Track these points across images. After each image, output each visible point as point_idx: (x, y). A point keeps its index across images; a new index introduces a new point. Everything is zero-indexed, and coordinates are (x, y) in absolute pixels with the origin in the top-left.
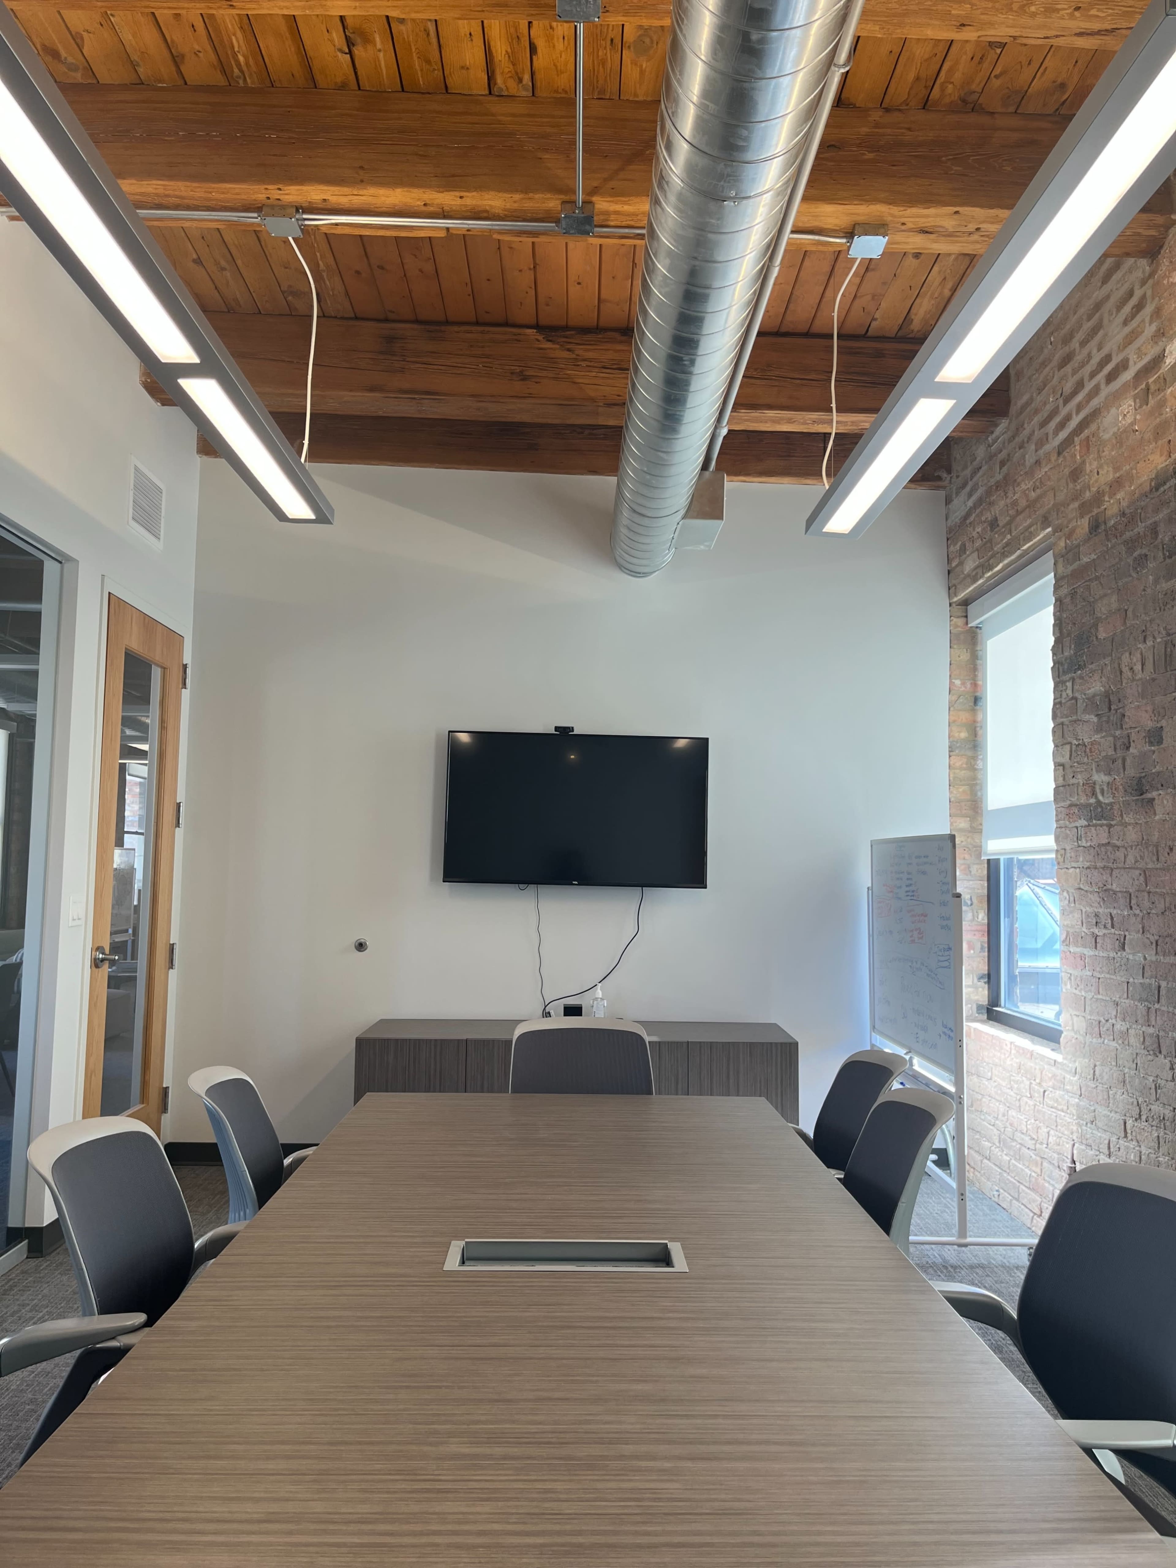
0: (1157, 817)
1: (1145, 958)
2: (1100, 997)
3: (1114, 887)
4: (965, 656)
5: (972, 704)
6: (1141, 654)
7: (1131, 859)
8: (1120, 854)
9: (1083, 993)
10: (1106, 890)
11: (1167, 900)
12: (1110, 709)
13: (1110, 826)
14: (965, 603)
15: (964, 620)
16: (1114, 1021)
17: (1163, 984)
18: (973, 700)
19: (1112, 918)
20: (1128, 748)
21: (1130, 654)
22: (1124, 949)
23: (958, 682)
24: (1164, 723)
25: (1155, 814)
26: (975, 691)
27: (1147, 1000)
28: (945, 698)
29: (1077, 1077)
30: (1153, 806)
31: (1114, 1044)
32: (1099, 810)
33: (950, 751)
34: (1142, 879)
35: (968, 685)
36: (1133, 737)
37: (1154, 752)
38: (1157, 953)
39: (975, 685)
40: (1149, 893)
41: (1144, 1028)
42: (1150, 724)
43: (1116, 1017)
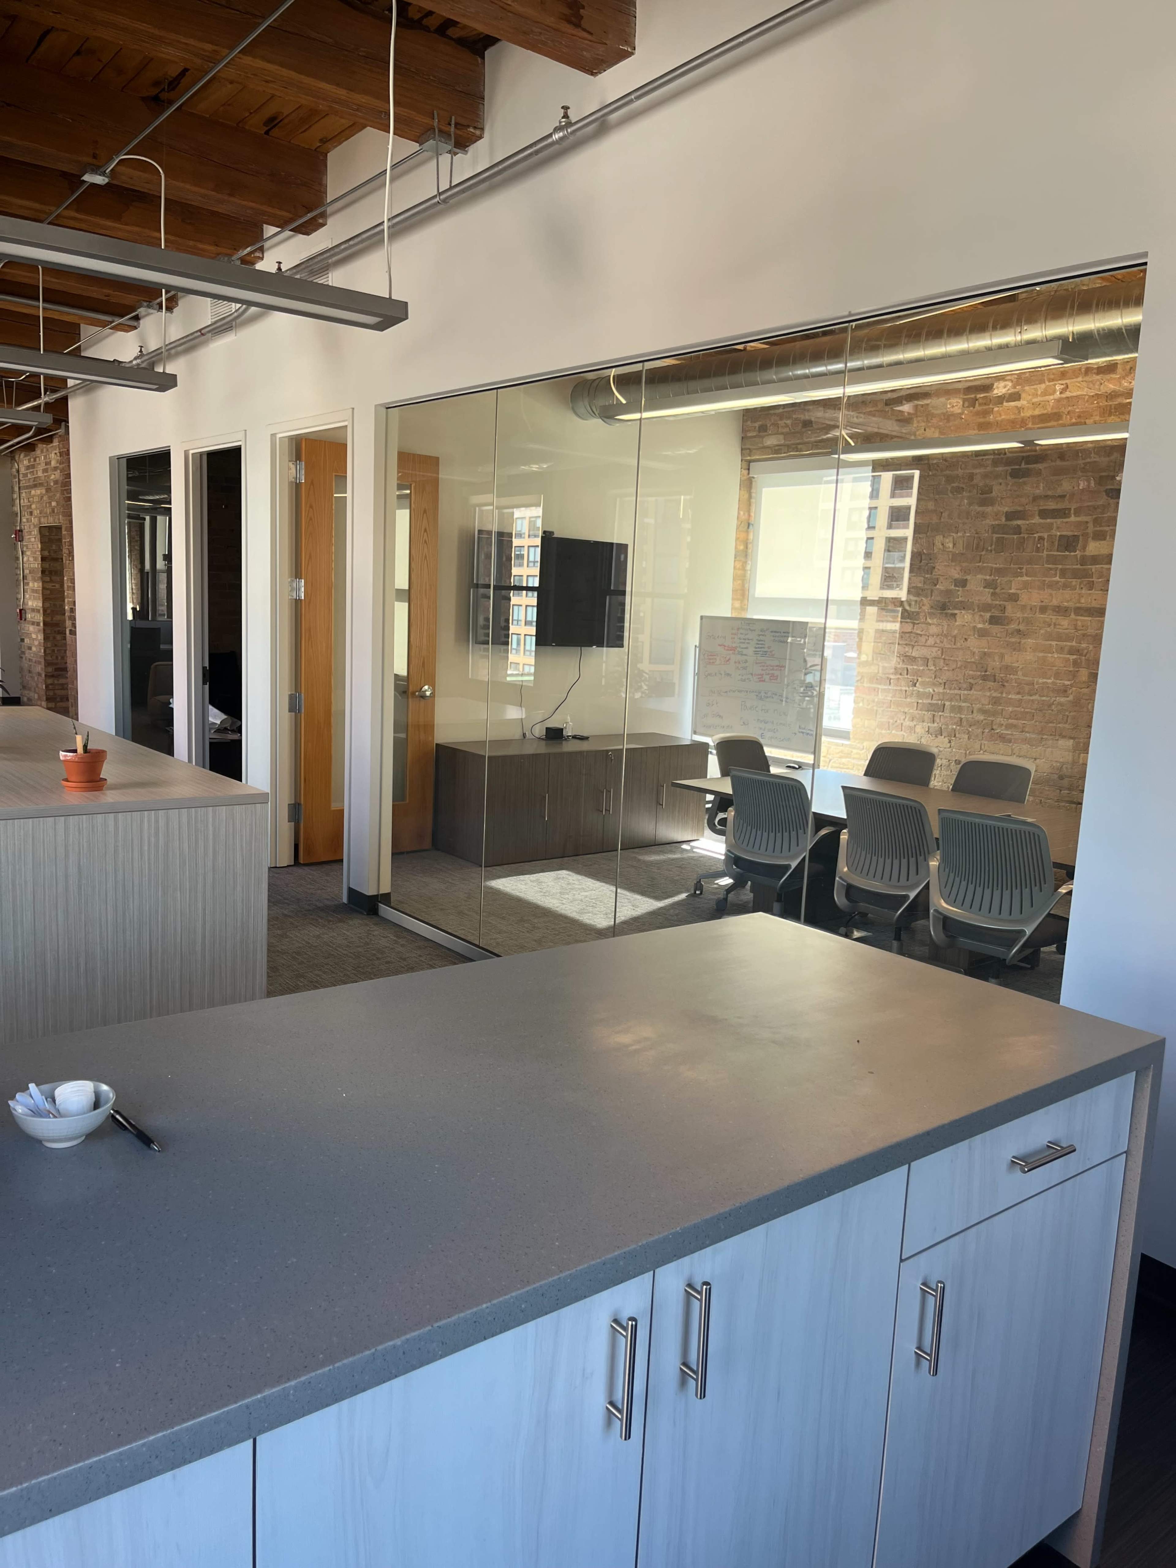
0: (957, 623)
1: (934, 691)
2: (891, 709)
3: (913, 654)
4: (746, 496)
5: (746, 527)
6: (953, 538)
7: (931, 641)
8: (923, 639)
9: (875, 708)
10: (906, 656)
11: (959, 663)
12: (921, 562)
13: (914, 624)
14: (750, 462)
15: (747, 471)
16: (902, 721)
17: (947, 703)
18: (747, 524)
19: (907, 670)
20: (936, 585)
21: (944, 537)
22: (915, 686)
23: (742, 513)
24: (968, 577)
25: (956, 621)
26: (749, 520)
27: (933, 711)
28: (734, 523)
29: (865, 750)
30: (955, 618)
31: (902, 733)
32: (906, 614)
33: (735, 558)
34: (940, 652)
35: (746, 514)
36: (941, 579)
37: (958, 591)
38: (944, 688)
39: (749, 515)
40: (944, 659)
41: (929, 724)
42: (957, 576)
43: (904, 719)
